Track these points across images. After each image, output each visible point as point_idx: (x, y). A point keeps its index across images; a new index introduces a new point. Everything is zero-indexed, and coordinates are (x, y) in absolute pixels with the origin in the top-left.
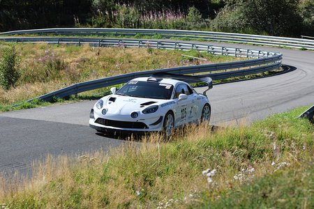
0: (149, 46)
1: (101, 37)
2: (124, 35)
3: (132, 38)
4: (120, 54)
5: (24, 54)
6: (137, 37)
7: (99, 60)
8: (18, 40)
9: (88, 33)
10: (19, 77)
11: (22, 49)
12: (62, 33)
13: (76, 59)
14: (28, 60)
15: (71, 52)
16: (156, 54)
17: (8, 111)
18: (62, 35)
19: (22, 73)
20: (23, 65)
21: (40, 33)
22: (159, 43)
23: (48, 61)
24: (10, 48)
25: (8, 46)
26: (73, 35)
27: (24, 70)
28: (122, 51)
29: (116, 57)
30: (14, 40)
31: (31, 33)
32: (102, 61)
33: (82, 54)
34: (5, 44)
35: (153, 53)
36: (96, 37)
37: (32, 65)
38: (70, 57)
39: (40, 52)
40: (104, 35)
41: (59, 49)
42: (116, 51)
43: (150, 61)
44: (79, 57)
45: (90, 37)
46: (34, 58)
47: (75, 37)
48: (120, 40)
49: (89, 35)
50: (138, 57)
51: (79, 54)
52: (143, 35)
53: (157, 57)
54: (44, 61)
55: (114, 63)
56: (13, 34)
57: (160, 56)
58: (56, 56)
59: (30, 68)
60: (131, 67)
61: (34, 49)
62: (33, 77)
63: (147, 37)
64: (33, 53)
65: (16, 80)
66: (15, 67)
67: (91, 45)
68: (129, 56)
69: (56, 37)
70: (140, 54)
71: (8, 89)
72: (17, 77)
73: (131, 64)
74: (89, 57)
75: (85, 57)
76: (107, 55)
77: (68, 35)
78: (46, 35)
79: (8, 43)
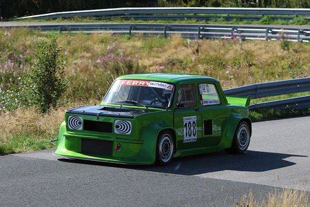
0: (283, 38)
1: (202, 23)
2: (241, 19)
3: (255, 24)
4: (234, 51)
5: (73, 52)
6: (265, 22)
7: (199, 61)
8: (63, 28)
9: (181, 16)
10: (63, 91)
11: (69, 43)
12: (137, 16)
13: (160, 61)
14: (79, 61)
15: (151, 48)
16: (296, 51)
17: (44, 148)
18: (136, 19)
19: (69, 84)
20: (70, 71)
21: (99, 17)
22: (302, 33)
23: (111, 64)
24: (49, 41)
25: (45, 39)
26: (155, 19)
27: (71, 79)
28: (238, 47)
29: (228, 56)
30: (55, 28)
31: (84, 16)
32: (202, 64)
33: (169, 52)
34: (41, 36)
35: (291, 50)
36: (193, 22)
37: (85, 70)
38: (149, 56)
39: (98, 48)
40: (207, 19)
41: (131, 43)
42: (227, 46)
43: (285, 63)
44: (163, 58)
45: (183, 23)
46: (89, 58)
47: (158, 22)
48: (234, 28)
49: (182, 18)
50: (265, 57)
51: (165, 51)
52: (274, 19)
53: (297, 56)
54: (105, 64)
55: (224, 66)
56: (54, 18)
57: (303, 56)
58: (125, 56)
59: (82, 76)
60: (252, 74)
61: (90, 43)
62: (88, 90)
63: (280, 21)
64: (87, 49)
65: (58, 96)
66: (57, 75)
67: (185, 36)
68: (249, 54)
69: (126, 22)
70: (267, 52)
71: (44, 111)
72: (60, 91)
73: (253, 69)
74: (181, 57)
75: (175, 57)
76: (212, 53)
77: (145, 19)
78: (110, 20)
79: (45, 33)
